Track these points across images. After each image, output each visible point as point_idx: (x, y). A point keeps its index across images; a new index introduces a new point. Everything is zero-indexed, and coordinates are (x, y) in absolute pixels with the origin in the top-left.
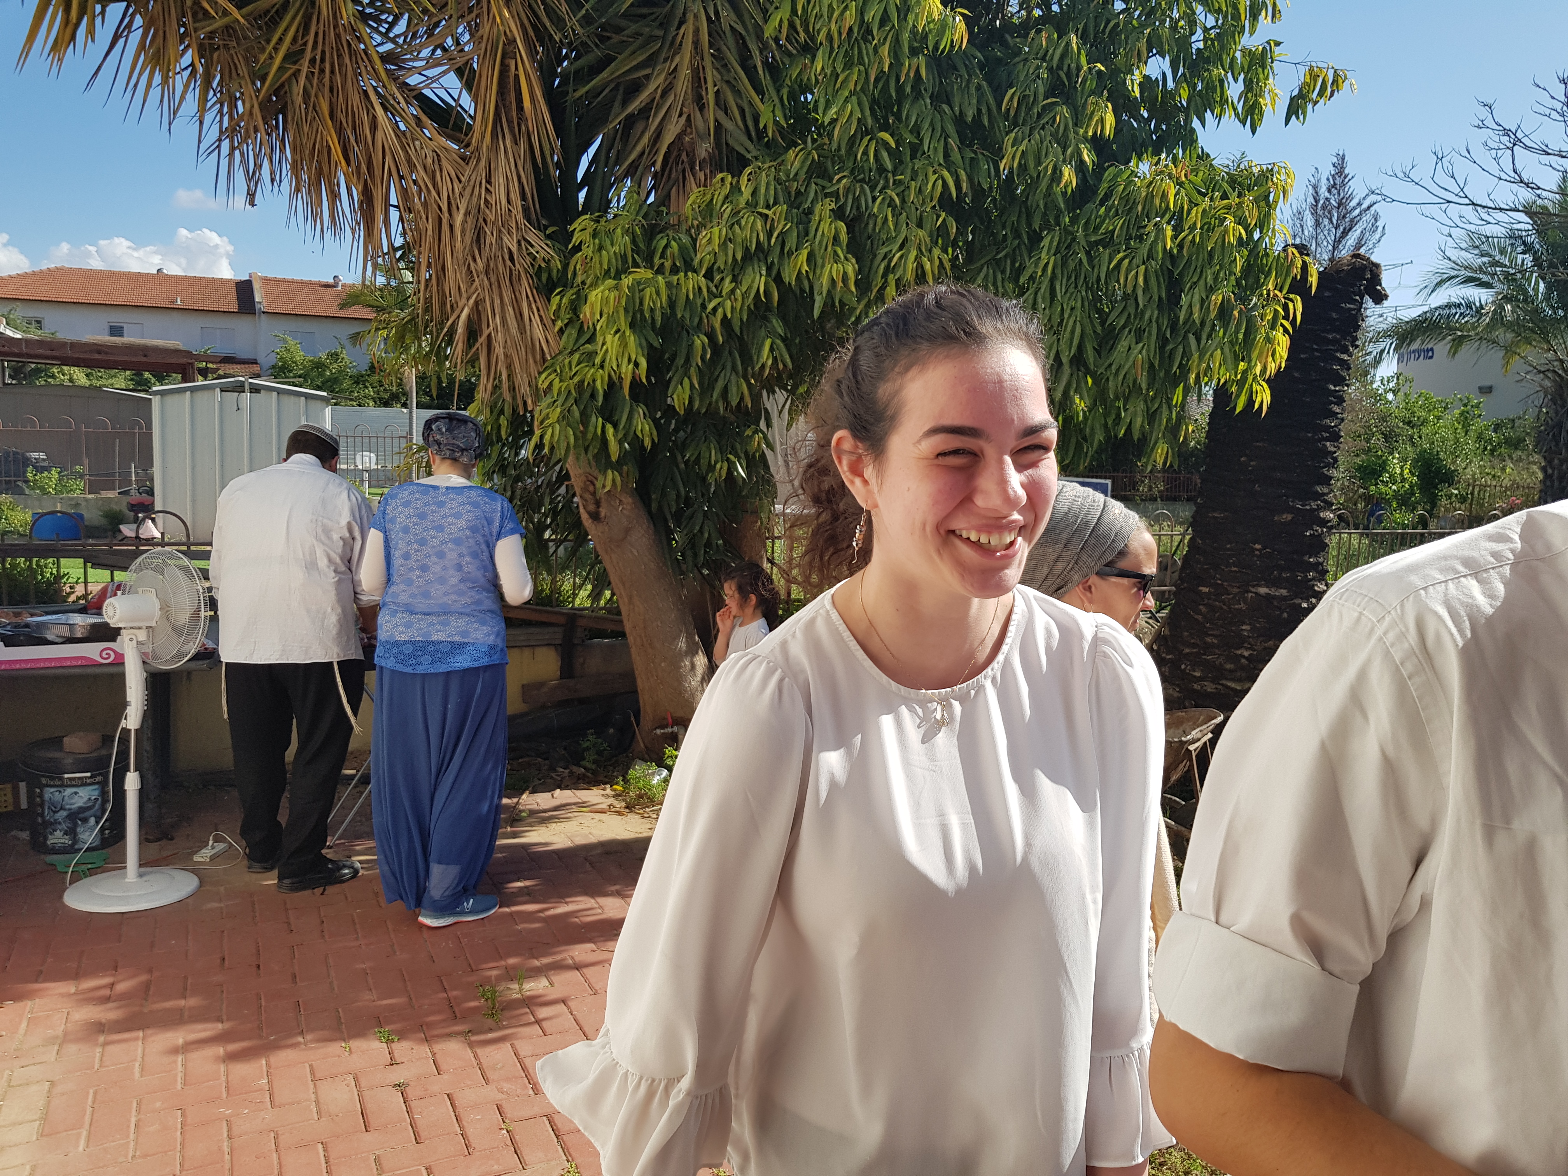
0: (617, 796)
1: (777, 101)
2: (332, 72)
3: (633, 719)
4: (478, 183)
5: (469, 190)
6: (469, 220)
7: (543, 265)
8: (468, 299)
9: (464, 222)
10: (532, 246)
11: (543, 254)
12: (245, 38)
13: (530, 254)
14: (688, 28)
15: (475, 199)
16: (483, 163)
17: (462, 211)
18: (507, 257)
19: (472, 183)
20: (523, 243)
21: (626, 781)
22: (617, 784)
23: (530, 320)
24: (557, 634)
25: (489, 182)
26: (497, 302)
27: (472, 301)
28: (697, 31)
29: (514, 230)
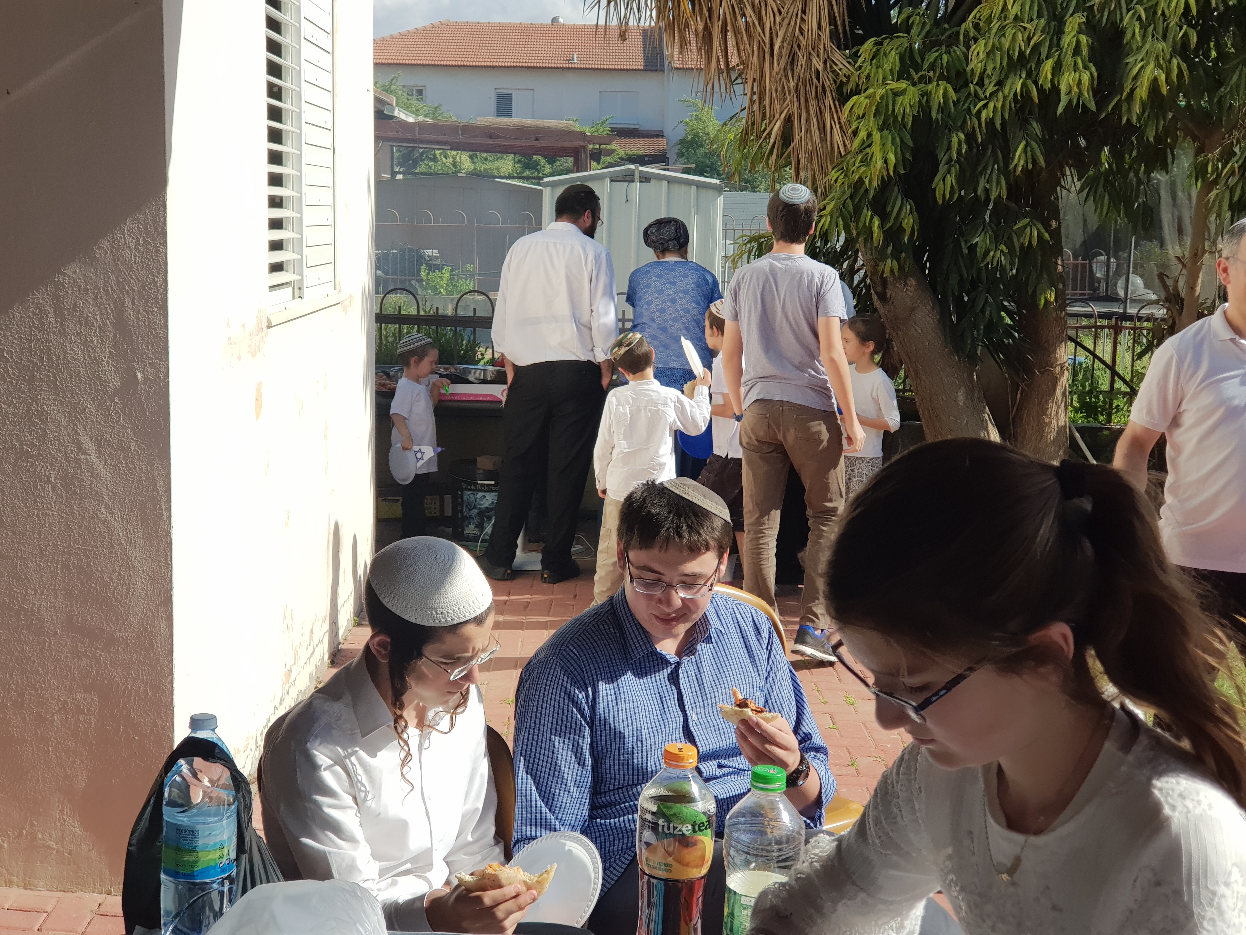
4: (794, 15)
5: (787, 20)
6: (785, 44)
7: (844, 80)
8: (781, 113)
9: (781, 48)
10: (836, 65)
11: (845, 70)
13: (834, 72)
15: (791, 29)
17: (780, 40)
18: (814, 76)
19: (790, 14)
20: (828, 62)
23: (832, 128)
25: (804, 12)
26: (804, 115)
27: (783, 115)
29: (822, 52)
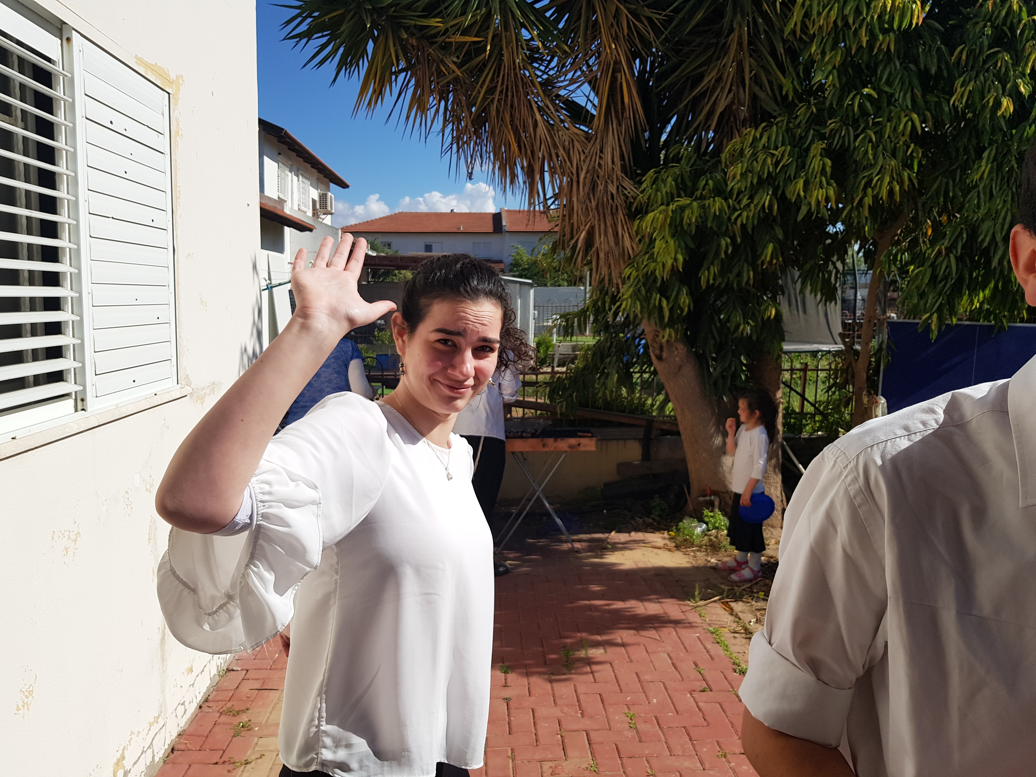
0: (671, 538)
1: (794, 75)
2: (513, 96)
3: (686, 489)
4: (595, 153)
5: (589, 158)
6: (588, 175)
7: (632, 200)
8: (586, 225)
9: (585, 178)
10: (626, 189)
11: (632, 193)
12: (465, 83)
13: (624, 194)
14: (734, 37)
15: (592, 164)
16: (598, 141)
17: (584, 172)
18: (609, 198)
19: (591, 153)
20: (620, 187)
21: (678, 530)
22: (672, 531)
23: (623, 236)
24: (641, 433)
25: (601, 151)
27: (587, 227)
28: (740, 37)
29: (615, 181)
